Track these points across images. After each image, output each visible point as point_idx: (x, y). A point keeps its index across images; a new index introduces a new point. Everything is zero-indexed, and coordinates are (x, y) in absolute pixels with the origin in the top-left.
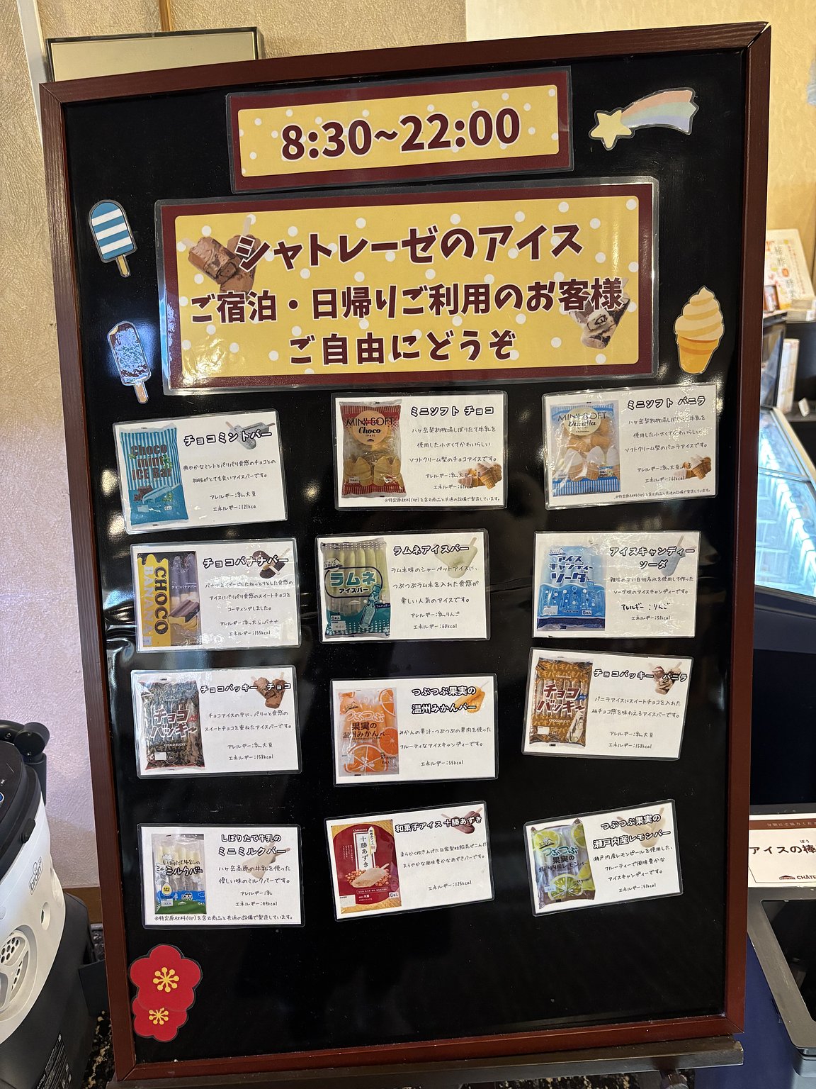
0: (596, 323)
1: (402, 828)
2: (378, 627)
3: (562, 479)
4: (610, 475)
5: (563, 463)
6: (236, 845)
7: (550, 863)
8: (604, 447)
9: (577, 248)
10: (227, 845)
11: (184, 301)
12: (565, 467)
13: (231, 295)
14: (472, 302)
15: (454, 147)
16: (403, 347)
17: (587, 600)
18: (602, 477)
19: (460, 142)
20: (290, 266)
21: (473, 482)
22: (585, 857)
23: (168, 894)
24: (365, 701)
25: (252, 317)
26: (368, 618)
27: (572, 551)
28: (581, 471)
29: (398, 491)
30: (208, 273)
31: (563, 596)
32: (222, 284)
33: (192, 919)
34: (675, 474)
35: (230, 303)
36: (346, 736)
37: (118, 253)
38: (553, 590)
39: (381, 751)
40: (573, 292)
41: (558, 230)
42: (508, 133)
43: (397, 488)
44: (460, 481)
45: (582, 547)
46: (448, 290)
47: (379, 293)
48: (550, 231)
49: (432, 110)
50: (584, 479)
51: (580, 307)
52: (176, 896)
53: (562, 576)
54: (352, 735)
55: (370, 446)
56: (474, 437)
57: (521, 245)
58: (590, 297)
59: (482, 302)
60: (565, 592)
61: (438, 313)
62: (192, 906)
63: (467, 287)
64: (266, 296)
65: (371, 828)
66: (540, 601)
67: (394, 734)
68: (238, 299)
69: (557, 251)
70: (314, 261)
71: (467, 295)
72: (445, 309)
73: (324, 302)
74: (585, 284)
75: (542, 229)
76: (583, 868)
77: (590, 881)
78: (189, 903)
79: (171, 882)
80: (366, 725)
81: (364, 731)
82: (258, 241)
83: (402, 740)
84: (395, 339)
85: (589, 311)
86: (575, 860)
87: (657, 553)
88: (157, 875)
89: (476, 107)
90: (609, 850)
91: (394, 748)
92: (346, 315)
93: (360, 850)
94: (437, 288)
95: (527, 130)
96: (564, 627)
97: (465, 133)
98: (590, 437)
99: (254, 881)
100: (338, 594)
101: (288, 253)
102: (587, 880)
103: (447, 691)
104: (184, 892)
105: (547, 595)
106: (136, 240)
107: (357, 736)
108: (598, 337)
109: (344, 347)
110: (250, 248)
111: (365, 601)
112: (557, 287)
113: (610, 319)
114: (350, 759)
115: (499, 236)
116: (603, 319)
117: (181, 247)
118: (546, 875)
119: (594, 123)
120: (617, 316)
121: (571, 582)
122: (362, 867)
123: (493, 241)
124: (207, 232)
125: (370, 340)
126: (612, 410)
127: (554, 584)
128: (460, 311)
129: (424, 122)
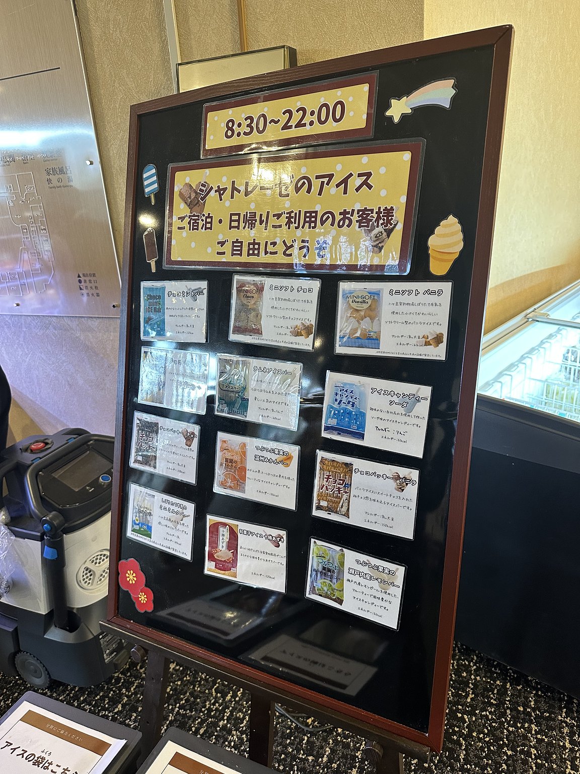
0: (376, 237)
1: (242, 532)
2: (242, 411)
3: (345, 336)
4: (374, 337)
5: (346, 326)
6: (167, 506)
7: (320, 569)
8: (372, 319)
9: (370, 187)
10: (164, 505)
11: (175, 218)
12: (347, 329)
13: (194, 216)
14: (307, 222)
15: (308, 126)
16: (270, 248)
17: (355, 419)
18: (370, 338)
19: (311, 123)
20: (221, 200)
21: (298, 334)
22: (342, 576)
23: (137, 522)
24: (232, 447)
25: (202, 228)
26: (237, 405)
27: (348, 386)
28: (357, 332)
29: (259, 334)
30: (186, 203)
31: (341, 414)
32: (191, 209)
33: (145, 539)
34: (417, 342)
35: (193, 220)
36: (221, 465)
37: (151, 192)
38: (335, 409)
39: (237, 477)
40: (365, 216)
41: (360, 175)
42: (338, 116)
43: (258, 332)
44: (291, 332)
45: (354, 385)
46: (296, 213)
47: (261, 215)
48: (355, 175)
49: (299, 105)
50: (358, 338)
51: (368, 226)
52: (140, 525)
53: (341, 401)
54: (224, 465)
55: (248, 306)
56: (300, 306)
57: (338, 186)
58: (374, 219)
59: (313, 222)
60: (342, 411)
61: (289, 228)
62: (146, 533)
63: (306, 213)
64: (209, 217)
65: (227, 526)
66: (326, 415)
67: (244, 469)
68: (197, 218)
69: (357, 190)
70: (232, 197)
71: (306, 217)
72: (293, 226)
73: (235, 221)
74: (372, 211)
75: (351, 175)
76: (339, 582)
77: (342, 592)
78: (145, 530)
79: (139, 517)
80: (231, 461)
81: (230, 464)
82: (209, 185)
83: (248, 474)
84: (267, 242)
85: (373, 229)
86: (335, 575)
87: (401, 396)
88: (134, 511)
89: (323, 101)
90: (356, 578)
91: (244, 478)
92: (244, 228)
93: (221, 538)
94: (290, 213)
95: (349, 113)
96: (340, 434)
97: (315, 118)
98: (364, 311)
99: (173, 529)
100: (224, 389)
101: (221, 191)
102: (340, 591)
103: (273, 451)
104: (144, 524)
105: (331, 411)
106: (159, 185)
107: (227, 466)
108: (376, 246)
109: (241, 247)
110: (204, 189)
111: (237, 395)
112: (356, 212)
113: (385, 234)
114: (222, 478)
115: (326, 180)
116: (380, 234)
117: (176, 189)
118: (317, 575)
119: (389, 106)
120: (389, 232)
121: (346, 405)
122: (220, 548)
123: (323, 183)
124: (187, 181)
125: (254, 243)
126: (379, 295)
127: (336, 406)
128: (301, 226)
129: (294, 112)
